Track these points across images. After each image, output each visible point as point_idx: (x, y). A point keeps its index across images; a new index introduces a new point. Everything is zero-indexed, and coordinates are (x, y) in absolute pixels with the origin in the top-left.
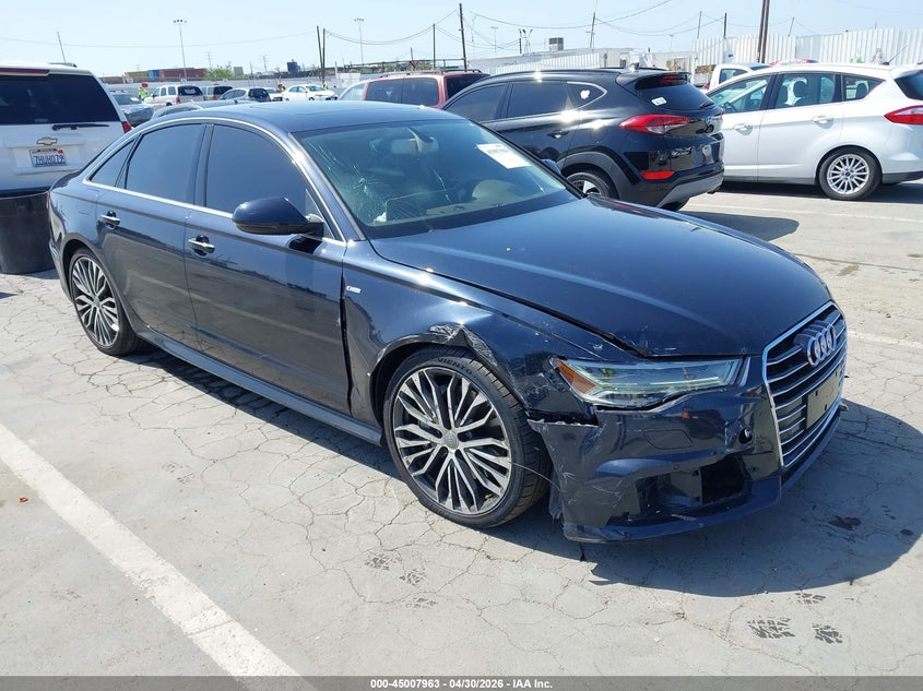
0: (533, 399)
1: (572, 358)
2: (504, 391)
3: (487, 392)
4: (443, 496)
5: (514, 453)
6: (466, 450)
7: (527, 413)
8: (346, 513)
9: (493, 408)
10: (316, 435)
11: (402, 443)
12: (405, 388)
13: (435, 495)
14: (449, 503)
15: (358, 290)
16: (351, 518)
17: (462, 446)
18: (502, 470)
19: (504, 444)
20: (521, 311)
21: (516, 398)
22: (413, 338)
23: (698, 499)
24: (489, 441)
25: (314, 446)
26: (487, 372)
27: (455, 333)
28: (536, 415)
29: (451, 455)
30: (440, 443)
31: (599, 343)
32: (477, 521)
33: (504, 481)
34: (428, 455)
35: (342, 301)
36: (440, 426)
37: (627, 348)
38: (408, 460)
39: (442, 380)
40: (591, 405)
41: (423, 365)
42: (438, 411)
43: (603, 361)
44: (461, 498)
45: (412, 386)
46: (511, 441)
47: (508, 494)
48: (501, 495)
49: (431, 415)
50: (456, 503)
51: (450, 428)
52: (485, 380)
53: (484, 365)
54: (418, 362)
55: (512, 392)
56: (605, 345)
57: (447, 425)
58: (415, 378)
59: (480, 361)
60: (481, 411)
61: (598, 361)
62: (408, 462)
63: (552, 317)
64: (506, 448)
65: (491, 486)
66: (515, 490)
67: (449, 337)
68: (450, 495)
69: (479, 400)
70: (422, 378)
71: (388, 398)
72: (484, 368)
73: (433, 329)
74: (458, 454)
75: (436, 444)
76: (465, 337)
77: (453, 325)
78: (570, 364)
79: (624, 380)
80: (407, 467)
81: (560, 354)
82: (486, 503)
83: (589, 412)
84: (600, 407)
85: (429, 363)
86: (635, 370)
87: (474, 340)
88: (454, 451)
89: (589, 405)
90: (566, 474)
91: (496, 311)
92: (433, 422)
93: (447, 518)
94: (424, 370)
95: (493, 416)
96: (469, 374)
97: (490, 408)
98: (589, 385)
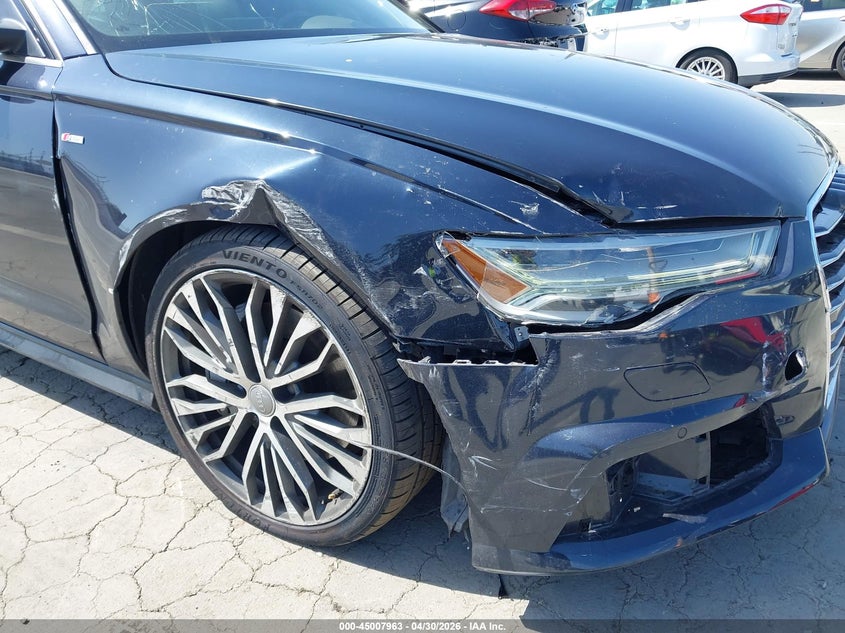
0: (407, 319)
1: (480, 235)
2: (351, 306)
3: (319, 310)
4: (258, 493)
5: (375, 421)
6: (289, 417)
7: (397, 346)
8: (88, 534)
9: (332, 340)
10: (73, 393)
11: (182, 408)
12: (173, 312)
13: (242, 491)
14: (267, 506)
15: (79, 139)
16: (95, 545)
17: (281, 410)
18: (356, 452)
19: (356, 406)
20: (375, 148)
21: (375, 318)
22: (172, 215)
23: (702, 481)
24: (328, 401)
25: (67, 411)
26: (317, 271)
27: (248, 198)
28: (414, 351)
29: (264, 427)
30: (243, 406)
31: (530, 201)
32: (316, 537)
33: (360, 470)
34: (225, 428)
35: (57, 162)
36: (240, 377)
37: (587, 210)
38: (195, 435)
39: (235, 293)
40: (518, 324)
41: (198, 266)
42: (234, 350)
43: (542, 238)
44: (286, 500)
45: (186, 309)
46: (369, 401)
47: (367, 491)
48: (355, 495)
49: (223, 359)
50: (279, 505)
51: (257, 380)
52: (312, 287)
53: (310, 259)
54: (189, 262)
55: (365, 309)
56: (543, 205)
57: (253, 374)
58: (188, 291)
59: (302, 252)
60: (310, 348)
61: (529, 237)
62: (194, 439)
63: (436, 155)
64: (361, 412)
65: (335, 479)
66: (380, 487)
67: (239, 207)
68: (268, 493)
69: (306, 325)
70: (201, 293)
71: (150, 332)
72: (310, 265)
73: (207, 193)
74: (276, 424)
75: (236, 409)
76: (270, 207)
77: (244, 183)
78: (477, 246)
79: (580, 272)
80: (194, 446)
81: (457, 228)
82: (330, 506)
83: (513, 337)
84: (535, 328)
85: (207, 262)
86: (603, 251)
87: (286, 209)
88: (268, 420)
89: (512, 324)
90: (475, 459)
91: (326, 150)
92: (229, 370)
93: (266, 529)
94: (201, 276)
95: (333, 355)
96: (282, 276)
97: (327, 340)
98: (514, 286)
